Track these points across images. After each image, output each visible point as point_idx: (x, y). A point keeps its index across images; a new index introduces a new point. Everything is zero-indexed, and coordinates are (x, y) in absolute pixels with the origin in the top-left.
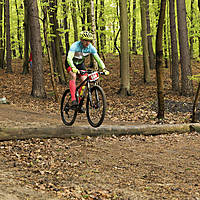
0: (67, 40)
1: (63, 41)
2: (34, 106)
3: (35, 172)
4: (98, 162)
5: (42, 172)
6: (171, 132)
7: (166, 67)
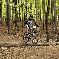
0: (20, 16)
1: (19, 16)
2: (9, 36)
3: (5, 57)
4: (25, 54)
5: (7, 57)
6: (50, 45)
7: (51, 25)
